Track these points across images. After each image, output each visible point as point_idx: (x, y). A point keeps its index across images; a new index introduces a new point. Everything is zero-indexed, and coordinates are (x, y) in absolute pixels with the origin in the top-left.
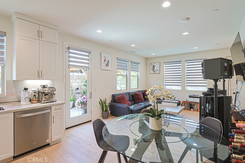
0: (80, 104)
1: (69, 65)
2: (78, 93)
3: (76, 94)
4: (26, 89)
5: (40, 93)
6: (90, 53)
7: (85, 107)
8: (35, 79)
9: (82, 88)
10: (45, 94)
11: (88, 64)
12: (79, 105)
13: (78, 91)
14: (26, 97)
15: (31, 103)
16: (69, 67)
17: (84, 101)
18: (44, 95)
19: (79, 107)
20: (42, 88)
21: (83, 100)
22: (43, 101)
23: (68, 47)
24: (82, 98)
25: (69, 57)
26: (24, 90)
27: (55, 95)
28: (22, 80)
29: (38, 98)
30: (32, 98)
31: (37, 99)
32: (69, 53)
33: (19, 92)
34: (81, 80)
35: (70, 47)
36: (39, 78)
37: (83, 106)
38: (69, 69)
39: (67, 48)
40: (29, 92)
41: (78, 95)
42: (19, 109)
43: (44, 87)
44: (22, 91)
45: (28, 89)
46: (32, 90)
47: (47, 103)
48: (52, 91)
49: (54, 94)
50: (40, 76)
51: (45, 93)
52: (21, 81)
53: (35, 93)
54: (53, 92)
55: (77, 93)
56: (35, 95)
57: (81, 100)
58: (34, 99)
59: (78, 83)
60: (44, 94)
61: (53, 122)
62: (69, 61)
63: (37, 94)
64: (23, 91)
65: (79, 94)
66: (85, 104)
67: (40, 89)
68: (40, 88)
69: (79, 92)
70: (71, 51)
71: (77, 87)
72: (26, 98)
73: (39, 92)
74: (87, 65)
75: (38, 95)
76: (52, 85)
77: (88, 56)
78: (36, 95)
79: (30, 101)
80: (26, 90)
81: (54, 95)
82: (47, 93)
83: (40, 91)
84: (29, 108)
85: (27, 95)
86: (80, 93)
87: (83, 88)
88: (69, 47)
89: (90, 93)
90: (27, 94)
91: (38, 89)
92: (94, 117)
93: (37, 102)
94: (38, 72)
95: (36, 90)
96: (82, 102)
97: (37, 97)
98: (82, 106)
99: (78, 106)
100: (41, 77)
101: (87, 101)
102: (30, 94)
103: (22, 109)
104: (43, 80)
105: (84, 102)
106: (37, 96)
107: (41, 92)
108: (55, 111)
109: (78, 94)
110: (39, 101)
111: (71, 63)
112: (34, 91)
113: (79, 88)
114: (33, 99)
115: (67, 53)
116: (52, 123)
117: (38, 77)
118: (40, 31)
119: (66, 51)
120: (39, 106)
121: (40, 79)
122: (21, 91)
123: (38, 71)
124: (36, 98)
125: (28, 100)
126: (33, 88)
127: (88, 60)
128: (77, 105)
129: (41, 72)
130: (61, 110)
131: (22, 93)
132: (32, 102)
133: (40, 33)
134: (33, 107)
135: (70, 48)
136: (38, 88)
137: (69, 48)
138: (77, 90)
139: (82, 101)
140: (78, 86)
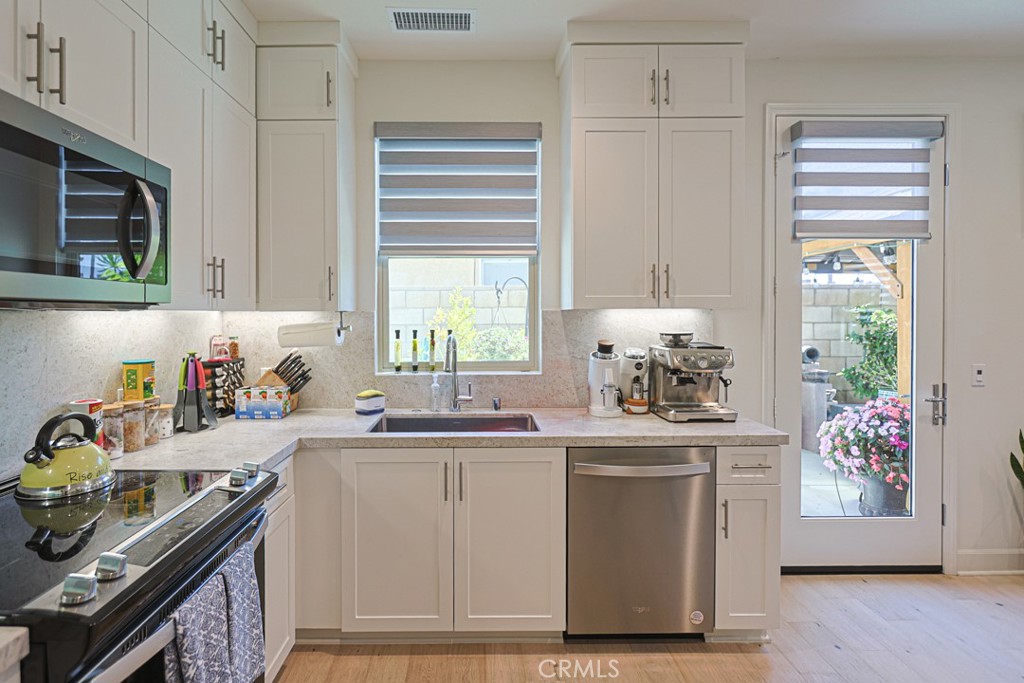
0: (855, 450)
1: (797, 225)
2: (816, 376)
3: (804, 380)
4: (606, 349)
5: (661, 369)
6: (937, 131)
7: (891, 475)
8: (638, 305)
9: (833, 354)
10: (683, 375)
11: (923, 203)
12: (848, 453)
13: (817, 367)
14: (606, 383)
15: (624, 410)
16: (794, 237)
17: (882, 432)
18: (675, 382)
19: (846, 462)
20: (667, 347)
21: (876, 428)
22: (672, 412)
23: (790, 125)
24: (866, 416)
25: (798, 179)
26: (599, 350)
27: (726, 385)
28: (590, 310)
29: (649, 391)
30: (626, 391)
31: (646, 395)
32: (799, 156)
33: (582, 359)
34: (830, 309)
35: (805, 125)
36: (654, 301)
37: (877, 462)
38: (796, 245)
39: (784, 134)
40: (617, 363)
41: (813, 385)
42: (585, 438)
43: (676, 341)
44: (592, 358)
45: (614, 348)
46: (628, 353)
47: (690, 421)
48: (716, 368)
49: (725, 382)
50: (660, 293)
51: (681, 372)
52: (586, 312)
53: (639, 366)
54: (721, 372)
55: (810, 377)
56: (637, 380)
57: (863, 426)
58: (637, 396)
59: (814, 323)
60: (675, 378)
61: (725, 529)
62: (798, 203)
63: (647, 374)
64: (594, 355)
65: (822, 381)
66: (891, 454)
67: (657, 353)
68: (660, 347)
69: (819, 374)
70: (808, 144)
71: (809, 347)
72: (606, 390)
73: (653, 366)
74: (917, 215)
75: (650, 379)
76: (707, 335)
77: (923, 155)
78: (643, 376)
79: (620, 401)
80: (607, 355)
81: (721, 384)
82: (691, 376)
83: (660, 359)
84: (620, 438)
85: (609, 379)
86: (825, 377)
87: (843, 354)
88: (800, 123)
89: (935, 393)
90: (611, 369)
91: (651, 349)
92: (961, 552)
93: (644, 409)
94: (653, 272)
95: (643, 354)
96: (866, 440)
97: (646, 388)
98: (867, 459)
99: (839, 455)
100: (667, 292)
101: (904, 438)
102: (621, 372)
103: (595, 437)
104: (672, 307)
105: (881, 437)
106: (646, 381)
107: (666, 368)
108: (733, 473)
109: (814, 381)
110: (653, 408)
111: (807, 215)
112: (633, 357)
113: (821, 352)
114: (632, 397)
115: (783, 159)
116: (720, 533)
117: (653, 292)
118: (663, 75)
119: (780, 151)
120: (660, 438)
121: (659, 307)
122: (587, 354)
123: (654, 266)
124: (641, 391)
125: (611, 398)
126: (632, 345)
127: (923, 179)
128: (835, 449)
129: (667, 271)
130: (763, 473)
131: (591, 362)
132: (626, 406)
133: (663, 83)
134: (637, 439)
135: (806, 129)
136: (652, 346)
137: (796, 132)
138: (807, 359)
139: (871, 434)
140: (814, 340)
